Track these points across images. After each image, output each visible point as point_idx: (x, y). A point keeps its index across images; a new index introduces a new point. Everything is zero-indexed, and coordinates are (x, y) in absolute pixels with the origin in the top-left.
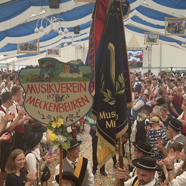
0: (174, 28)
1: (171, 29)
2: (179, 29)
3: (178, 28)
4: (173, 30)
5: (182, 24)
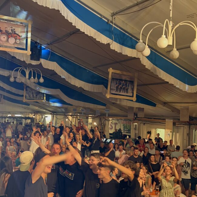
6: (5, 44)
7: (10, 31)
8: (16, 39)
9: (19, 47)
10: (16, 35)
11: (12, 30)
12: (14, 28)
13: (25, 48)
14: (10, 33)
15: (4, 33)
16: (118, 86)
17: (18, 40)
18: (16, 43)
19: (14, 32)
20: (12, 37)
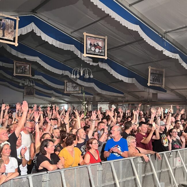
0: (21, 70)
1: (19, 70)
2: (25, 71)
3: (24, 69)
4: (20, 71)
5: (27, 67)
6: (93, 53)
7: (96, 44)
8: (99, 50)
9: (101, 54)
10: (99, 47)
11: (97, 44)
12: (98, 42)
13: (104, 55)
14: (96, 46)
15: (93, 46)
16: (154, 78)
17: (100, 50)
18: (99, 52)
19: (98, 45)
20: (97, 48)
